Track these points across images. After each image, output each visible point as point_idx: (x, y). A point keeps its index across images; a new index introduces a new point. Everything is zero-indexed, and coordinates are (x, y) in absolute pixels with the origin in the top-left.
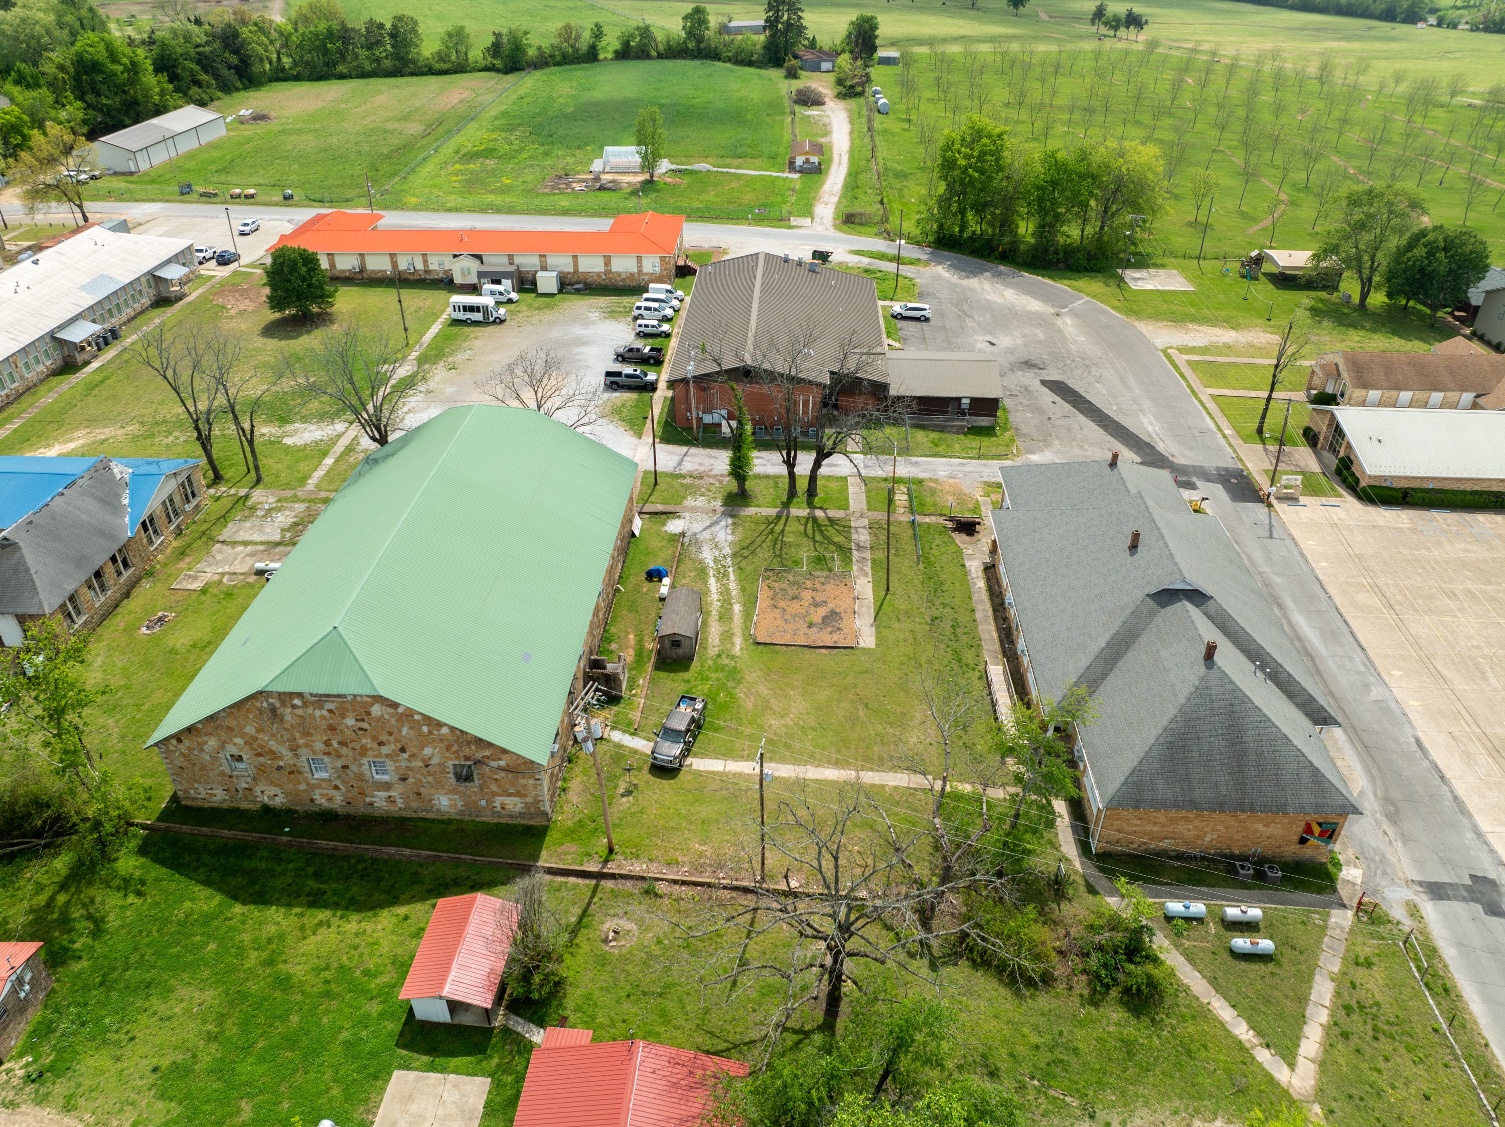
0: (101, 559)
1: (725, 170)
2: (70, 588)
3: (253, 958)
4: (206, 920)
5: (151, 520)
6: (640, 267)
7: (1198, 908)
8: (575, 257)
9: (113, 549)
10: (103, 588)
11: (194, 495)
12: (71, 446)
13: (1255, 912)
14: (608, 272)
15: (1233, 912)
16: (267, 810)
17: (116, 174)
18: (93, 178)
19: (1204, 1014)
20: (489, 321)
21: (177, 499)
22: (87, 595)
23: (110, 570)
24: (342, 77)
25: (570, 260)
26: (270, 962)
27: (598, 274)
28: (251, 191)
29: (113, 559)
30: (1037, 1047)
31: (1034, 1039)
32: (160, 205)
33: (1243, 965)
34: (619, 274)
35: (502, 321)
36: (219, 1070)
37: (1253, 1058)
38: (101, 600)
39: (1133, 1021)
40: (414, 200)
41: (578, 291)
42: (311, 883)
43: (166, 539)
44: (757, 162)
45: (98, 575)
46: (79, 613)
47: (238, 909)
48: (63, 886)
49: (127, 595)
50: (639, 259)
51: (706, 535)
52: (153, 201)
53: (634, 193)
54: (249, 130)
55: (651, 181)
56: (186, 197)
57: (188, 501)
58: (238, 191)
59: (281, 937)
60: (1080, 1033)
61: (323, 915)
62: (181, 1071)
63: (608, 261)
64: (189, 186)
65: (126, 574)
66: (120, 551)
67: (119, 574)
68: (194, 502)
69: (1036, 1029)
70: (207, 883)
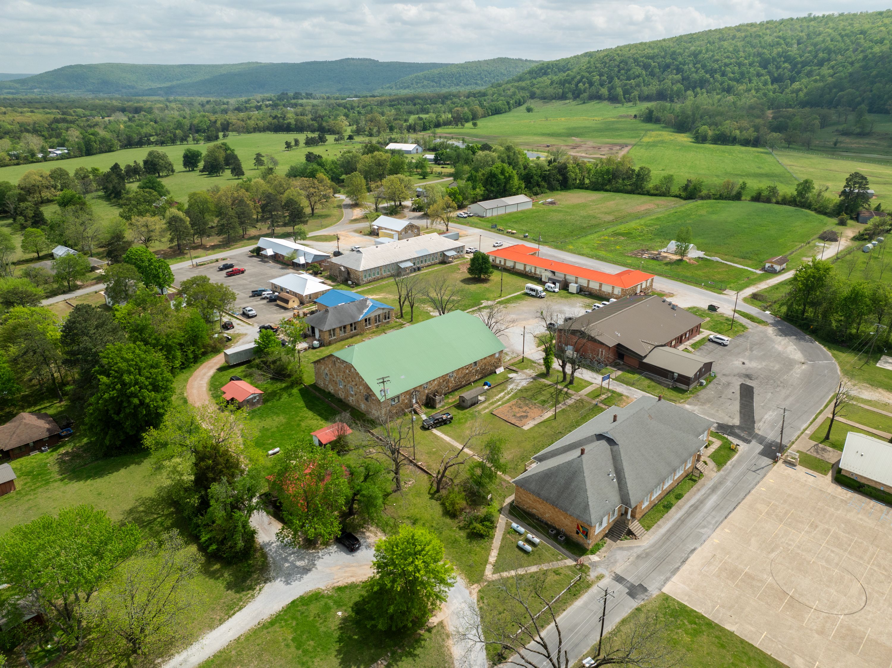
0: (347, 322)
1: (725, 262)
2: (334, 327)
3: (299, 418)
4: (299, 407)
5: (369, 319)
6: (613, 291)
7: (522, 530)
8: (589, 281)
9: (352, 322)
10: (345, 332)
11: (389, 318)
12: (378, 297)
13: (537, 540)
14: (600, 290)
15: (530, 536)
16: (329, 393)
17: (479, 216)
18: (469, 216)
19: (488, 550)
20: (537, 296)
21: (381, 317)
22: (338, 331)
23: (349, 327)
24: (606, 191)
25: (587, 282)
26: (300, 421)
27: (596, 290)
28: (515, 232)
29: (351, 325)
30: (432, 526)
31: (434, 525)
32: (481, 230)
33: (517, 550)
34: (604, 292)
35: (542, 298)
36: (273, 433)
37: (486, 565)
38: (342, 335)
39: (465, 538)
40: (571, 247)
41: (585, 295)
42: (323, 411)
43: (373, 326)
44: (750, 262)
45: (345, 327)
46: (334, 335)
47: (305, 409)
48: (280, 389)
49: (352, 337)
50: (613, 287)
51: (518, 381)
52: (480, 228)
53: (667, 264)
54: (546, 208)
55: (681, 260)
56: (493, 230)
57: (385, 319)
58: (510, 230)
59: (307, 417)
60: (447, 531)
61: (319, 418)
62: (267, 430)
63: (601, 285)
64: (496, 226)
65: (354, 331)
66: (355, 323)
67: (352, 330)
68: (387, 320)
69: (437, 524)
70: (305, 401)
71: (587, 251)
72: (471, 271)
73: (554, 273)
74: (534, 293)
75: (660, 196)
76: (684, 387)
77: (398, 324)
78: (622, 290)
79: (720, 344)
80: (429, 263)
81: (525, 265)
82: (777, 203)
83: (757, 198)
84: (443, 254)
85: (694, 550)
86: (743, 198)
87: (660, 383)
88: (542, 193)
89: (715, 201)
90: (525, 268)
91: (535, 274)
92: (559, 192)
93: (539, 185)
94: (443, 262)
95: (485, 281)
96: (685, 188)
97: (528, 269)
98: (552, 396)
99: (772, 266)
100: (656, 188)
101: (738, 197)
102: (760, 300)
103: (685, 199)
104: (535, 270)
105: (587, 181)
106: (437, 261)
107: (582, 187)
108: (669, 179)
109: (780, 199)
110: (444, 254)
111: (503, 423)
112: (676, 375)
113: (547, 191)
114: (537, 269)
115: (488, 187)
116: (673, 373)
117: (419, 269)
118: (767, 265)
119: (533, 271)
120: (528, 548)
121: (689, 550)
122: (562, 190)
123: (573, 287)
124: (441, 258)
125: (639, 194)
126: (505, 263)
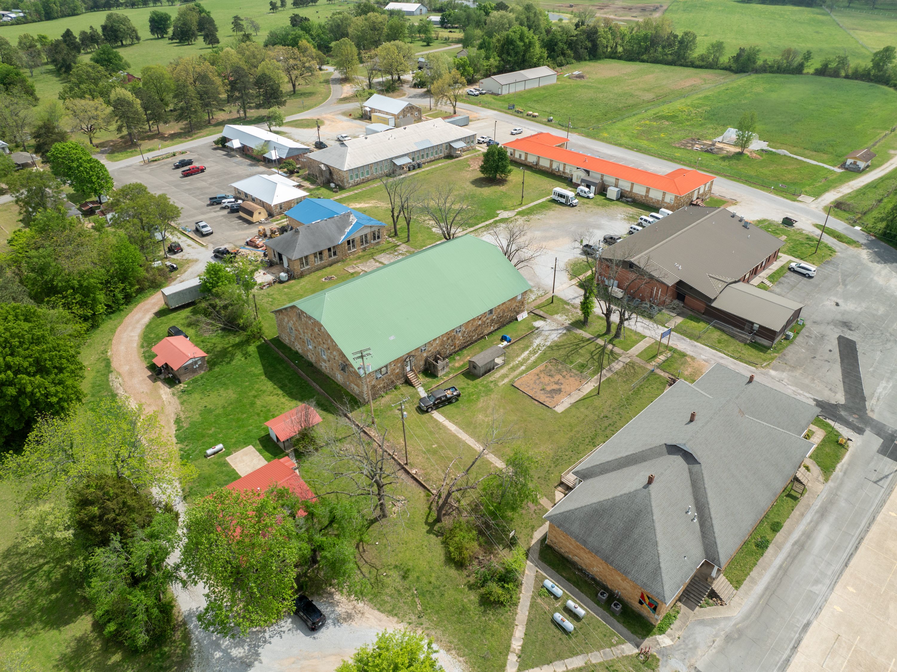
0: (324, 247)
1: (795, 156)
2: (306, 254)
3: (253, 393)
4: (255, 375)
5: (353, 241)
6: (663, 198)
7: (558, 591)
8: (633, 184)
9: (331, 245)
10: (321, 259)
11: (379, 237)
13: (581, 611)
14: (646, 196)
15: (571, 603)
16: (297, 353)
17: (492, 94)
18: (480, 94)
19: (510, 626)
21: (369, 237)
22: (311, 258)
23: (326, 253)
25: (630, 185)
26: (255, 397)
28: (536, 114)
29: (329, 250)
30: (430, 583)
31: (433, 580)
32: (496, 112)
34: (652, 199)
36: (218, 416)
37: (507, 655)
38: (318, 263)
40: (606, 135)
42: (287, 382)
43: (358, 250)
44: (825, 157)
45: (321, 253)
46: (307, 264)
47: (263, 377)
48: (233, 346)
49: (330, 265)
50: (664, 194)
52: (495, 109)
53: (724, 158)
54: (573, 82)
55: (741, 154)
56: (510, 111)
57: (374, 239)
58: (531, 112)
59: (264, 391)
60: (451, 592)
61: (280, 392)
62: (210, 411)
63: (648, 190)
64: (514, 106)
65: (333, 257)
66: (334, 247)
67: (330, 256)
68: (377, 241)
70: (263, 365)
71: (625, 140)
72: (483, 169)
73: (588, 172)
74: (563, 200)
75: (706, 68)
76: (765, 342)
77: (390, 245)
78: (676, 197)
79: (804, 275)
80: (432, 158)
81: (551, 161)
82: (847, 77)
83: (822, 72)
84: (449, 146)
85: (807, 625)
86: (805, 71)
87: (733, 336)
88: (568, 64)
89: (771, 75)
90: (551, 165)
91: (564, 173)
92: (587, 63)
93: (564, 54)
94: (449, 157)
95: (501, 182)
96: (737, 58)
97: (554, 166)
98: (592, 357)
99: (855, 163)
100: (702, 58)
101: (799, 70)
102: (845, 210)
103: (736, 72)
104: (564, 167)
105: (620, 49)
106: (442, 155)
107: (614, 56)
108: (719, 47)
109: (850, 72)
110: (451, 146)
111: (528, 401)
112: (756, 326)
113: (574, 61)
114: (567, 167)
115: (504, 56)
116: (753, 323)
117: (419, 166)
118: (849, 161)
119: (561, 169)
120: (569, 625)
121: (800, 626)
122: (590, 60)
123: (612, 192)
124: (447, 151)
125: (681, 65)
126: (526, 158)
